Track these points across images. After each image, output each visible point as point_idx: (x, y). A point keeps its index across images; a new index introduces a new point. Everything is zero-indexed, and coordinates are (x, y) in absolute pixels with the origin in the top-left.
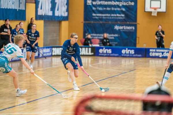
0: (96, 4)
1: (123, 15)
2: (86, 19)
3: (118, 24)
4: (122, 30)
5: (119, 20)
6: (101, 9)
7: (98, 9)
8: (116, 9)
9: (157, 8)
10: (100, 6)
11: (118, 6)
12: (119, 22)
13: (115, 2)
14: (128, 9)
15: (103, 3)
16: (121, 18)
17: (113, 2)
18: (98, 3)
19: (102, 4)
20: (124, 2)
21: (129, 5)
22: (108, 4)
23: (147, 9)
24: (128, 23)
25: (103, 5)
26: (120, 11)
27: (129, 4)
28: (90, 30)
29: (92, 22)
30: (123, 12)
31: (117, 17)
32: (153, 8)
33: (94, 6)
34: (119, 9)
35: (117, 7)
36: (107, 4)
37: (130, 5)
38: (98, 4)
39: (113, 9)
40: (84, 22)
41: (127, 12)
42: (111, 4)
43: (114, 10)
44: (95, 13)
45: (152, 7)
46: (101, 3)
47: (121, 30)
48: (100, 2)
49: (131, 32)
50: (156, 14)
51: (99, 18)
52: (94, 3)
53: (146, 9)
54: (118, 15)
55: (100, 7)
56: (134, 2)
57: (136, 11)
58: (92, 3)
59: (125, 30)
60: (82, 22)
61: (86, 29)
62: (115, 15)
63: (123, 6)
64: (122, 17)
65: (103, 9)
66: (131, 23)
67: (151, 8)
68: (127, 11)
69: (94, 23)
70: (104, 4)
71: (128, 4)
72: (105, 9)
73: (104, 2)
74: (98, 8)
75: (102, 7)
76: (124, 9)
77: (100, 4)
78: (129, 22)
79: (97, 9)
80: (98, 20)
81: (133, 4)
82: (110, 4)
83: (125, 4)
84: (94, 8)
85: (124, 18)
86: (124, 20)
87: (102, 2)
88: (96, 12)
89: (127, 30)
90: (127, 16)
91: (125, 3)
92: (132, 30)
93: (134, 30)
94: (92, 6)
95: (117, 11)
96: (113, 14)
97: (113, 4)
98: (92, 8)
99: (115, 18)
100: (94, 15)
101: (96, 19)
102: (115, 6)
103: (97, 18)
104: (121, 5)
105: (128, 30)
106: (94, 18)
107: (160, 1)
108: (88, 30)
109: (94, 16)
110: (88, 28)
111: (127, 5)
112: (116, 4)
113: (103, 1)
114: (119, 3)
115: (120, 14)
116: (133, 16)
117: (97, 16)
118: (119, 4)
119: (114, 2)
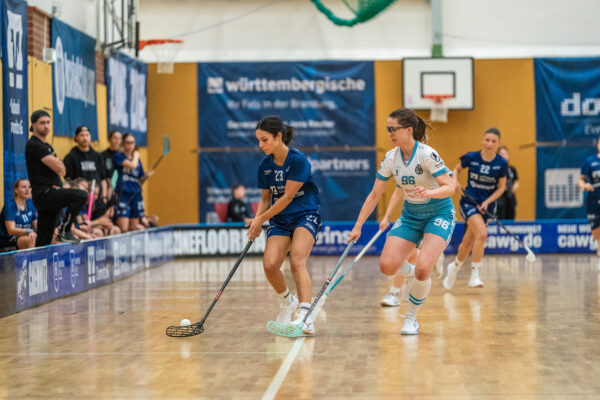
0: (239, 91)
1: (329, 124)
2: (205, 139)
3: (314, 152)
4: (327, 171)
5: (318, 140)
6: (254, 105)
7: (246, 108)
8: (304, 105)
9: (445, 97)
10: (253, 94)
11: (313, 95)
12: (316, 148)
13: (301, 80)
14: (343, 103)
15: (261, 86)
16: (324, 133)
17: (295, 81)
18: (244, 86)
19: (258, 89)
20: (331, 80)
21: (346, 91)
22: (279, 88)
23: (411, 102)
24: (347, 148)
25: (262, 93)
26: (317, 109)
27: (348, 87)
28: (220, 176)
29: (228, 149)
30: (329, 114)
31: (309, 129)
32: (431, 97)
33: (231, 95)
34: (314, 104)
35: (308, 96)
36: (276, 87)
37: (352, 91)
38: (244, 89)
39: (294, 104)
40: (200, 150)
41: (342, 114)
42: (289, 88)
43: (300, 109)
44: (236, 120)
45: (427, 92)
46: (254, 87)
47: (325, 174)
48: (251, 84)
49: (356, 178)
50: (444, 118)
51: (249, 134)
52: (232, 87)
53: (406, 100)
54: (312, 124)
55: (250, 100)
56: (366, 81)
57: (372, 110)
58: (225, 88)
59: (339, 171)
60: (194, 151)
61: (208, 173)
62: (304, 124)
63: (329, 94)
64: (325, 129)
65: (262, 104)
66: (356, 149)
67: (423, 96)
68: (343, 109)
69: (233, 153)
70: (265, 89)
71: (344, 85)
72: (267, 104)
73: (264, 82)
74: (245, 102)
75: (258, 100)
76: (331, 105)
77: (251, 89)
78: (350, 145)
79: (241, 107)
80: (246, 143)
81: (360, 85)
82: (284, 88)
83: (334, 87)
84: (231, 104)
85: (333, 132)
86: (334, 138)
87: (257, 83)
88: (238, 114)
89: (344, 170)
90: (341, 125)
91: (333, 83)
92: (361, 170)
93: (369, 171)
94: (225, 97)
95: (310, 109)
96: (298, 120)
97: (295, 89)
98: (224, 105)
99: (303, 133)
100: (232, 125)
101: (239, 139)
102: (300, 95)
103: (242, 135)
104: (320, 91)
105: (349, 171)
106: (230, 135)
107: (453, 74)
108: (213, 176)
109: (233, 130)
110: (214, 169)
111: (342, 89)
112: (304, 88)
113: (261, 78)
114: (315, 86)
115: (319, 119)
116: (363, 125)
117: (244, 130)
118: (315, 88)
119: (298, 82)
